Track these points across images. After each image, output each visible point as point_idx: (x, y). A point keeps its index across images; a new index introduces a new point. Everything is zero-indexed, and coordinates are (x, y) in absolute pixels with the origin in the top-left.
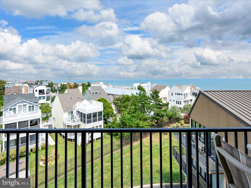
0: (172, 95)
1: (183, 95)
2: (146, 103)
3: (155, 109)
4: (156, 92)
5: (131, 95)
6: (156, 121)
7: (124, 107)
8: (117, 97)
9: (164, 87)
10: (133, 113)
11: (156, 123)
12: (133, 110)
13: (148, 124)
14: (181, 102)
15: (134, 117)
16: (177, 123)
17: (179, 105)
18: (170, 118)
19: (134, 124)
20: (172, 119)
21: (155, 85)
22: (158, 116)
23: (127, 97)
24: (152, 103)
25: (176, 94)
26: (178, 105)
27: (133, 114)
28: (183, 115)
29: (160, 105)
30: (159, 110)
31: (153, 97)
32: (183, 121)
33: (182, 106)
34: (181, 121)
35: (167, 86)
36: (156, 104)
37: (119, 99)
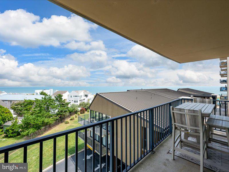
0: (71, 97)
1: (79, 97)
2: (52, 104)
3: (59, 107)
4: (60, 96)
5: (35, 100)
6: (60, 116)
7: (27, 110)
8: (16, 102)
9: (65, 92)
10: (38, 113)
11: (59, 118)
12: (38, 111)
13: (52, 120)
14: (77, 101)
15: (39, 116)
16: (76, 114)
17: (77, 103)
18: (70, 112)
19: (40, 122)
20: (72, 113)
21: (57, 91)
22: (61, 112)
23: (29, 101)
24: (57, 104)
25: (74, 96)
26: (75, 103)
27: (38, 115)
28: (79, 109)
29: (64, 104)
30: (62, 108)
31: (57, 99)
32: (79, 113)
33: (78, 103)
34: (78, 113)
35: (67, 91)
36: (60, 104)
37: (19, 104)
